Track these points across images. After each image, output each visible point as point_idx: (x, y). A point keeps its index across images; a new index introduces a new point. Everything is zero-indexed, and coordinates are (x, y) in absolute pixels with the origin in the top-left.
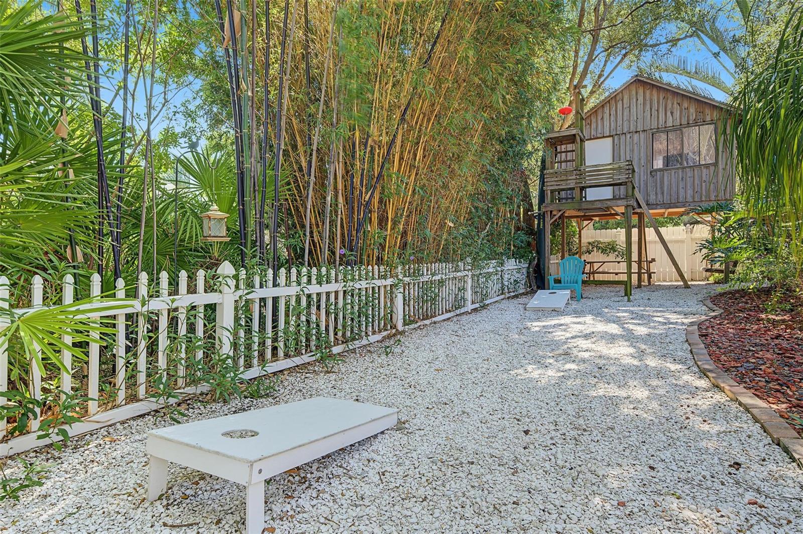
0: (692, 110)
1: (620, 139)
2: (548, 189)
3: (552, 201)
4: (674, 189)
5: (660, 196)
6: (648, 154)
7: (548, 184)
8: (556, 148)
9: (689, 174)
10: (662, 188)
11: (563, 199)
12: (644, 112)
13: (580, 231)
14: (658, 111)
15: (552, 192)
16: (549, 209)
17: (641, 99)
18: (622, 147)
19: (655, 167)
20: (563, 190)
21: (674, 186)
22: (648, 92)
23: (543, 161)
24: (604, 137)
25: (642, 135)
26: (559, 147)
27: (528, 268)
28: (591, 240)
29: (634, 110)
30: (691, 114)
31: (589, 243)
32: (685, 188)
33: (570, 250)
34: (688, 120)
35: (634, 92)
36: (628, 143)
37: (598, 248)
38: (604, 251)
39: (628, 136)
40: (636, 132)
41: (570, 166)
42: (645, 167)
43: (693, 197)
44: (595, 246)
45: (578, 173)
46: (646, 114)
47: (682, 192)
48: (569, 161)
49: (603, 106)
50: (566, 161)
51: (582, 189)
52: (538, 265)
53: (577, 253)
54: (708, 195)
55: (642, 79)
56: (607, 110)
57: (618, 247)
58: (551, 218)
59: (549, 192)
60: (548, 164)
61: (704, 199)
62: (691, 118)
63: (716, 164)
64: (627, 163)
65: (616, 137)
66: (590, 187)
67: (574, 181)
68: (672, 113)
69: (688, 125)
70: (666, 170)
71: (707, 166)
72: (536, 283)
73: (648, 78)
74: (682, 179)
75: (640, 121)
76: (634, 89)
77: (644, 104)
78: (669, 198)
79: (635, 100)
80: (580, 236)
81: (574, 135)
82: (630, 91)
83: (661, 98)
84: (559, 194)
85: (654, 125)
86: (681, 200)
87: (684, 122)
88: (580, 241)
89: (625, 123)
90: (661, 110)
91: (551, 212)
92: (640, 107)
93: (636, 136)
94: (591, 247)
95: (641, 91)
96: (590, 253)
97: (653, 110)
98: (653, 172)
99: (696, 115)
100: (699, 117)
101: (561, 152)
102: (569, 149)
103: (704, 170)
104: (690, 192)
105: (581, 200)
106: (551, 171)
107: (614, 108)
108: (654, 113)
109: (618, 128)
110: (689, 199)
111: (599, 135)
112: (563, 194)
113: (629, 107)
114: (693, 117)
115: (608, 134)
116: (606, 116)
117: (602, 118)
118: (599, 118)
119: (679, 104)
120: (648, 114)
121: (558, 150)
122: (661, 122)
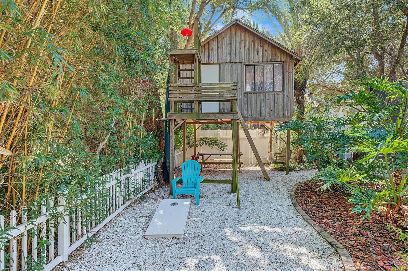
0: (270, 52)
1: (224, 66)
2: (172, 100)
3: (176, 111)
4: (258, 107)
5: (249, 111)
6: (243, 80)
7: (173, 96)
8: (179, 67)
9: (267, 97)
10: (251, 106)
11: (184, 109)
12: (240, 49)
13: (195, 131)
14: (249, 49)
15: (176, 103)
16: (173, 118)
17: (238, 39)
18: (226, 73)
19: (246, 90)
20: (184, 102)
21: (258, 105)
22: (243, 34)
23: (169, 77)
24: (213, 64)
25: (239, 66)
26: (181, 66)
27: (157, 166)
28: (202, 137)
29: (233, 46)
30: (269, 55)
31: (201, 139)
32: (265, 107)
33: (188, 144)
34: (267, 59)
35: (234, 33)
36: (229, 71)
37: (207, 142)
38: (210, 145)
39: (230, 65)
40: (235, 63)
41: (190, 83)
42: (241, 89)
43: (270, 114)
44: (204, 140)
45: (197, 88)
46: (241, 51)
47: (263, 109)
48: (189, 78)
49: (213, 40)
50: (187, 78)
51: (200, 102)
52: (165, 163)
53: (193, 146)
54: (278, 114)
55: (240, 23)
56: (216, 43)
57: (218, 142)
58: (175, 126)
59: (173, 103)
60: (172, 79)
61: (276, 115)
62: (269, 58)
63: (283, 92)
64: (234, 84)
65: (222, 65)
66: (206, 101)
67: (194, 95)
68: (258, 52)
69: (267, 62)
70: (254, 93)
71: (278, 93)
72: (163, 177)
73: (244, 24)
74: (263, 100)
75: (238, 55)
76: (234, 31)
77: (240, 43)
78: (255, 113)
79: (234, 39)
80: (195, 134)
81: (194, 55)
82: (231, 32)
83: (251, 40)
84: (181, 104)
85: (247, 60)
86: (262, 115)
87: (265, 60)
88: (195, 137)
89: (228, 55)
90: (251, 49)
91: (175, 120)
92: (238, 45)
93: (235, 66)
94: (202, 142)
95: (238, 33)
96: (201, 146)
97: (246, 48)
98: (246, 93)
99: (272, 56)
100: (273, 58)
101: (183, 70)
102: (188, 69)
103: (276, 96)
104: (268, 110)
105: (199, 112)
106: (175, 85)
107: (220, 43)
108: (247, 51)
109: (223, 58)
110: (267, 115)
111: (210, 62)
112: (184, 105)
113: (231, 43)
114: (270, 57)
115: (216, 62)
116: (215, 47)
117: (213, 49)
118: (211, 48)
119: (262, 47)
120: (242, 50)
121: (181, 68)
122: (251, 58)
